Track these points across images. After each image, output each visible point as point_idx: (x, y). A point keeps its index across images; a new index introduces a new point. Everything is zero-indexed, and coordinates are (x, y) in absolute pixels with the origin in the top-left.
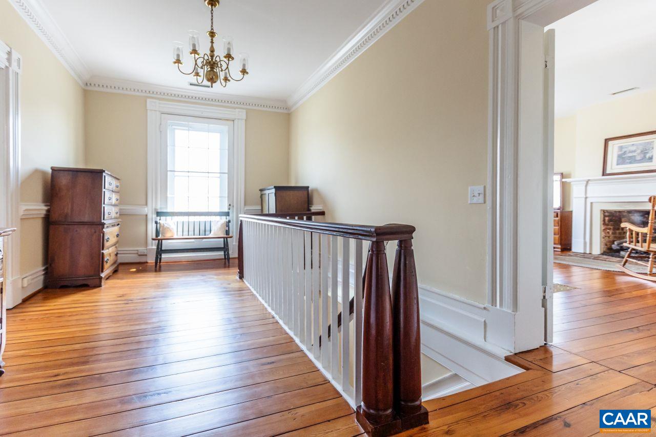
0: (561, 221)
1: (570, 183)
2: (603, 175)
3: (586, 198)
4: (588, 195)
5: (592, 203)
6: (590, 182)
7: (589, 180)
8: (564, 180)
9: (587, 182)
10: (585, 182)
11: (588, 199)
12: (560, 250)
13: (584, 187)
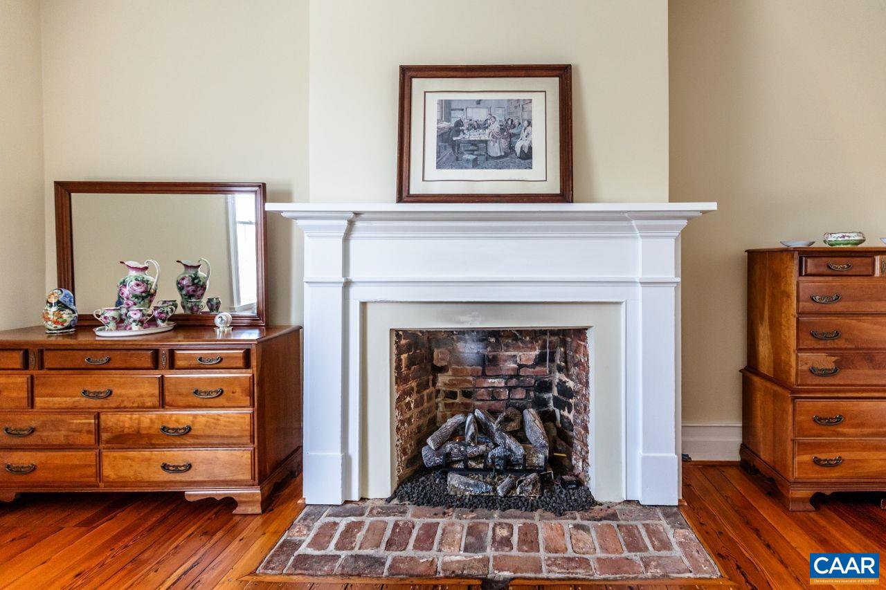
0: (261, 383)
1: (288, 221)
2: (400, 199)
3: (347, 285)
4: (353, 276)
5: (364, 305)
6: (358, 224)
7: (357, 214)
8: (269, 207)
9: (351, 223)
10: (345, 223)
11: (353, 291)
12: (258, 510)
13: (340, 241)
